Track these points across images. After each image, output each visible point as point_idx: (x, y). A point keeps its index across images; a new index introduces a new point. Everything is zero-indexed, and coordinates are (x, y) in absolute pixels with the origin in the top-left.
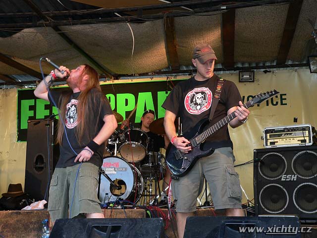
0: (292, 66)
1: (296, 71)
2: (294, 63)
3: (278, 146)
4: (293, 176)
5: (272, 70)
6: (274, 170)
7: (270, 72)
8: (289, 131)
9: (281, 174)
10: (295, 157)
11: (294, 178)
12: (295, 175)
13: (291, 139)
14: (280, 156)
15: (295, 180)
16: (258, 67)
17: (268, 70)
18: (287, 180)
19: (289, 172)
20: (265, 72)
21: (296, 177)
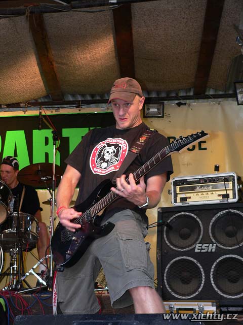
0: (215, 97)
1: (219, 104)
2: (216, 93)
3: (191, 204)
4: (211, 245)
5: (188, 101)
6: (184, 237)
7: (185, 104)
8: (206, 182)
9: (195, 242)
10: (214, 219)
11: (212, 248)
12: (213, 243)
13: (209, 193)
14: (194, 218)
15: (213, 251)
16: (169, 98)
17: (182, 101)
18: (203, 251)
19: (206, 240)
20: (179, 105)
21: (214, 247)
